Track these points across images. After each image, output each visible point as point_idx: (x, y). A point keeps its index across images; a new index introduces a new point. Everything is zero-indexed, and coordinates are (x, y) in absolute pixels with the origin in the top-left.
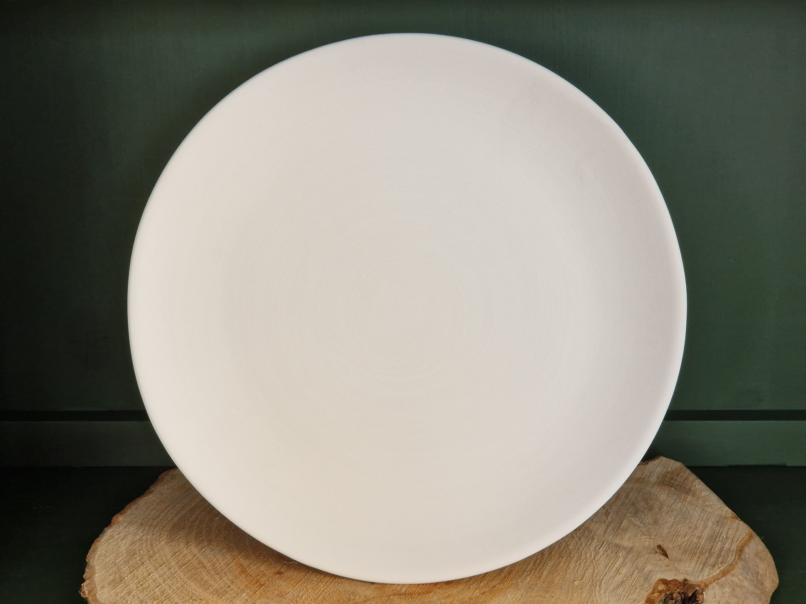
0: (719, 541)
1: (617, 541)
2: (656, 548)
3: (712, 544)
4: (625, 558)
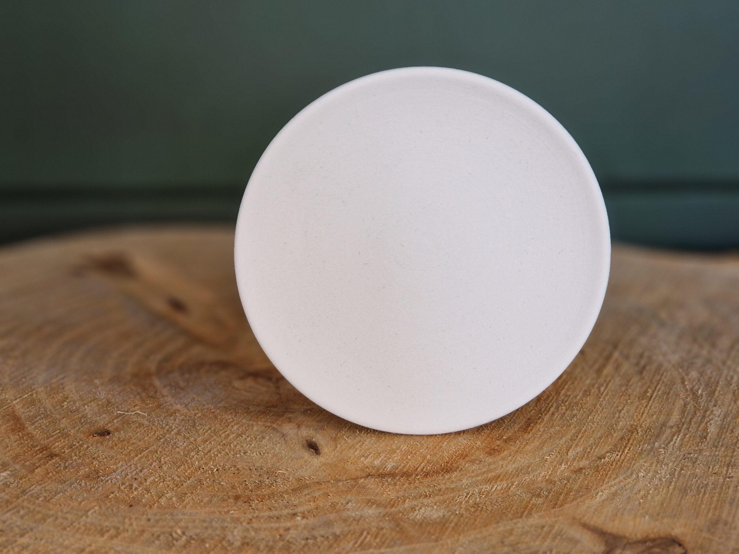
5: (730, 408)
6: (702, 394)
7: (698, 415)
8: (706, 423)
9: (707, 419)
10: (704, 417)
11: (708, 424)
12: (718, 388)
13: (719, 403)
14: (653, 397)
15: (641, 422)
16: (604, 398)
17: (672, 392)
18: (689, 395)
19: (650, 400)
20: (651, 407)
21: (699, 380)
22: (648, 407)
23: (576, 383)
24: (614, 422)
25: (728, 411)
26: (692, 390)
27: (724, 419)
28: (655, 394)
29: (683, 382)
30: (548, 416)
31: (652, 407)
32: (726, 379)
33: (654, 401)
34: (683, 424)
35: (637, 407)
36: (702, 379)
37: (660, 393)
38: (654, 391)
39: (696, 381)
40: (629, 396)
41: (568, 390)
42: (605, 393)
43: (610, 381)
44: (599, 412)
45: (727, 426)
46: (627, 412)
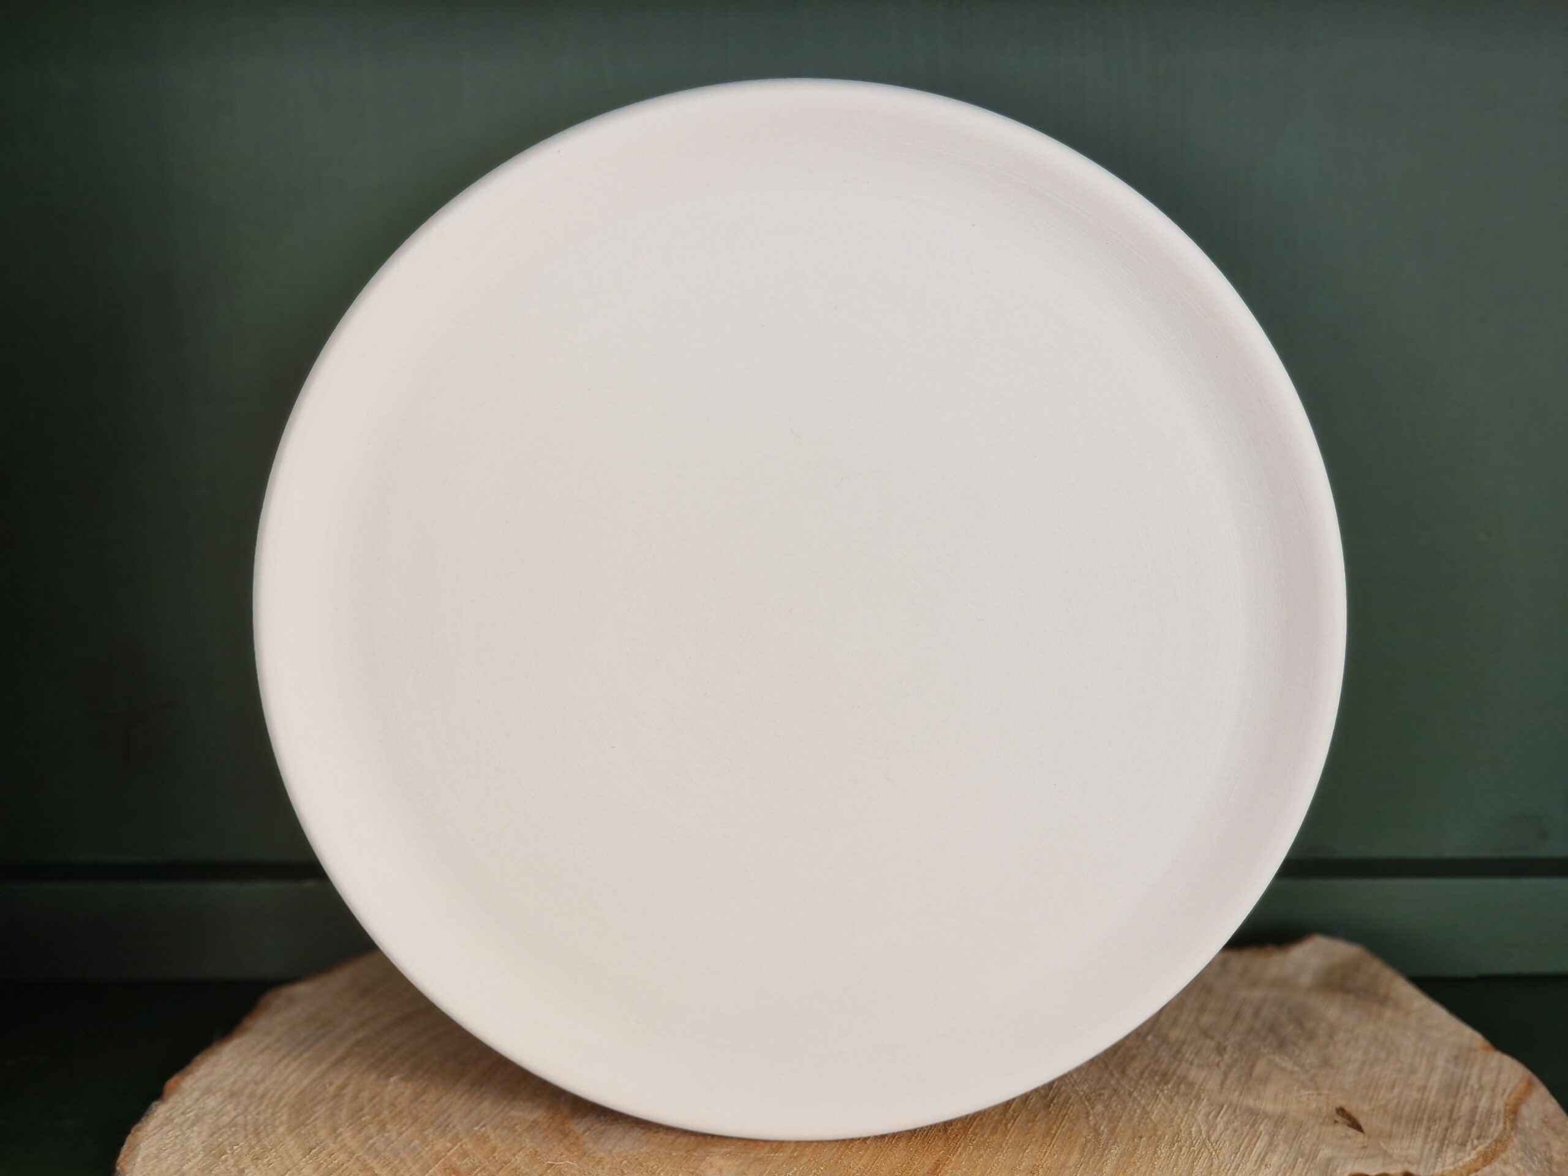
0: (1466, 1094)
1: (1250, 1102)
2: (1334, 1112)
3: (1451, 1101)
4: (1273, 1134)
5: (1128, 1146)
6: (1103, 1131)
7: (1096, 1154)
8: (1104, 1163)
9: (1104, 1159)
10: (1102, 1156)
11: (1105, 1163)
12: (1120, 1124)
13: (1118, 1140)
14: (1057, 1135)
15: (1043, 1162)
16: (1010, 1137)
17: (1075, 1129)
18: (1090, 1132)
19: (1053, 1139)
20: (1053, 1146)
21: (1103, 1114)
22: (1051, 1146)
23: (984, 1119)
24: (1017, 1162)
25: (1124, 1150)
26: (1095, 1125)
27: (1120, 1158)
28: (1059, 1131)
29: (1087, 1117)
30: (955, 1156)
31: (1055, 1146)
32: (1130, 1113)
33: (1057, 1139)
34: (1081, 1165)
35: (1041, 1146)
36: (1106, 1113)
37: (1064, 1129)
38: (1058, 1128)
39: (1101, 1115)
40: (1035, 1133)
41: (976, 1128)
42: (1011, 1131)
43: (1017, 1116)
44: (1004, 1152)
45: (1121, 1166)
46: (1031, 1152)
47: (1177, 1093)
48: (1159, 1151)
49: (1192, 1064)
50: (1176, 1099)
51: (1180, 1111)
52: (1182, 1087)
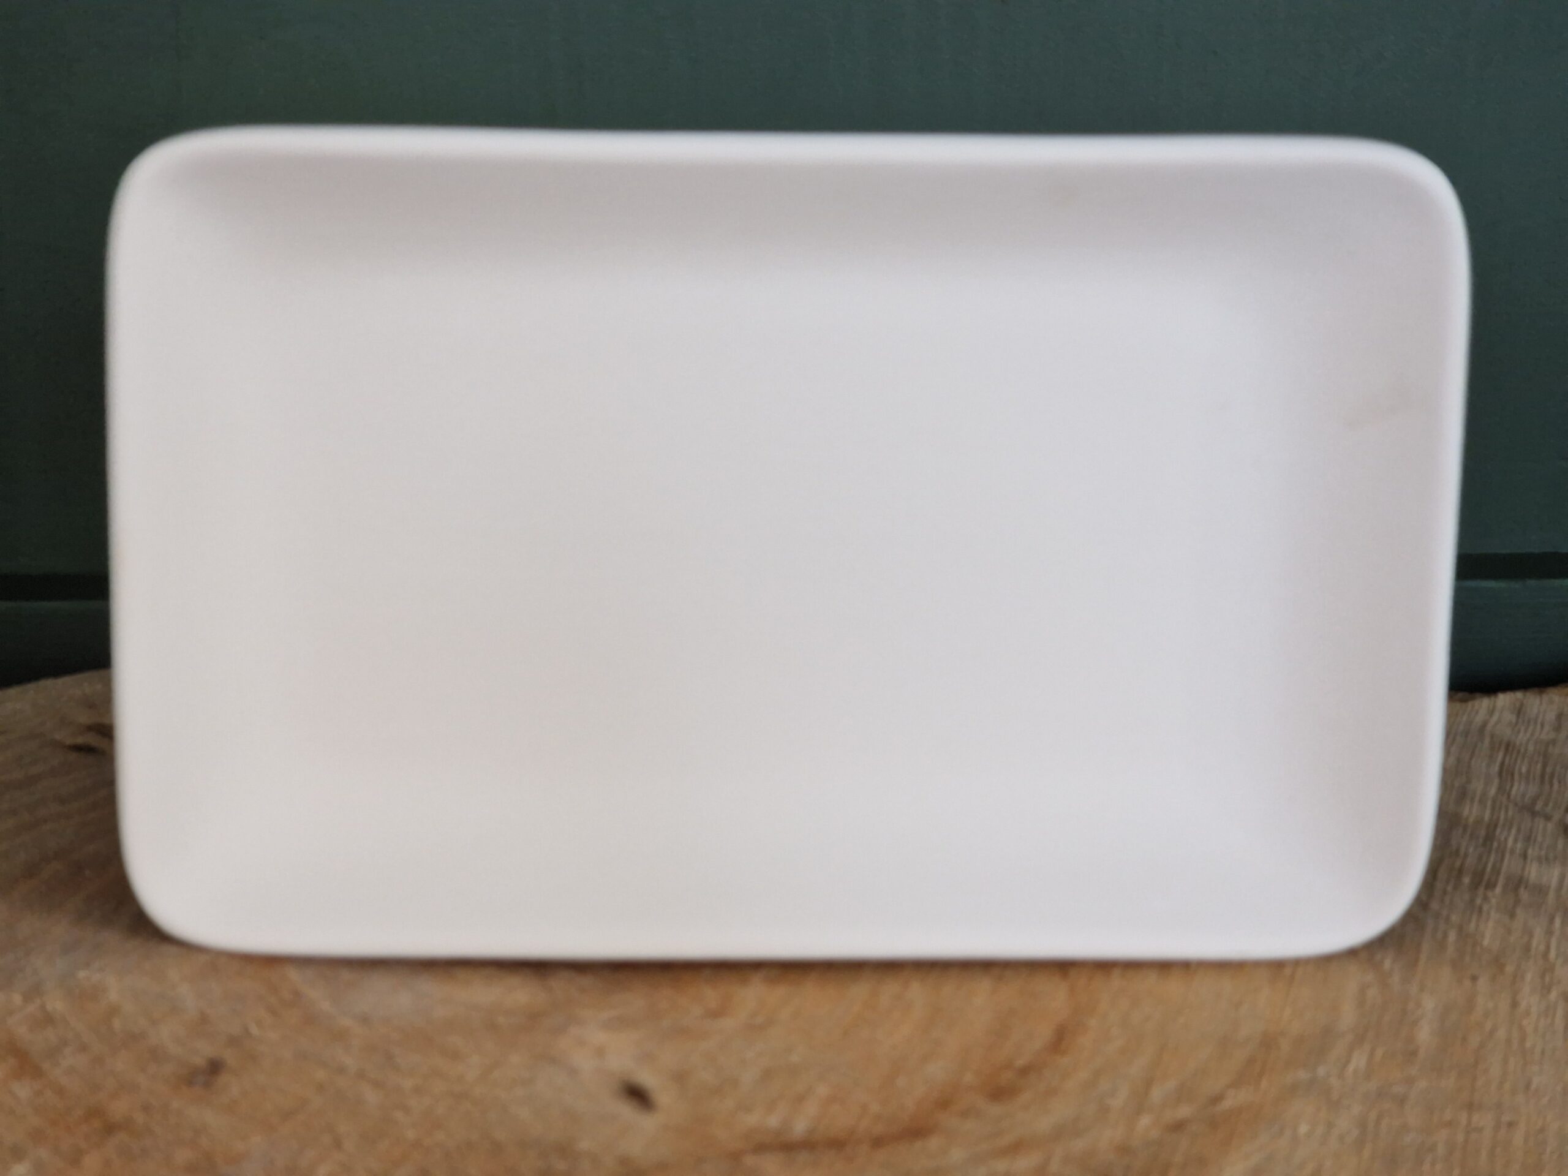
5: (1452, 995)
9: (1411, 1018)
10: (1403, 1014)
13: (1429, 985)
25: (1449, 1001)
27: (1444, 1017)
45: (1452, 1031)
47: (1517, 901)
48: (1523, 1005)
49: (1525, 856)
50: (1520, 912)
51: (1539, 933)
52: (1524, 895)
